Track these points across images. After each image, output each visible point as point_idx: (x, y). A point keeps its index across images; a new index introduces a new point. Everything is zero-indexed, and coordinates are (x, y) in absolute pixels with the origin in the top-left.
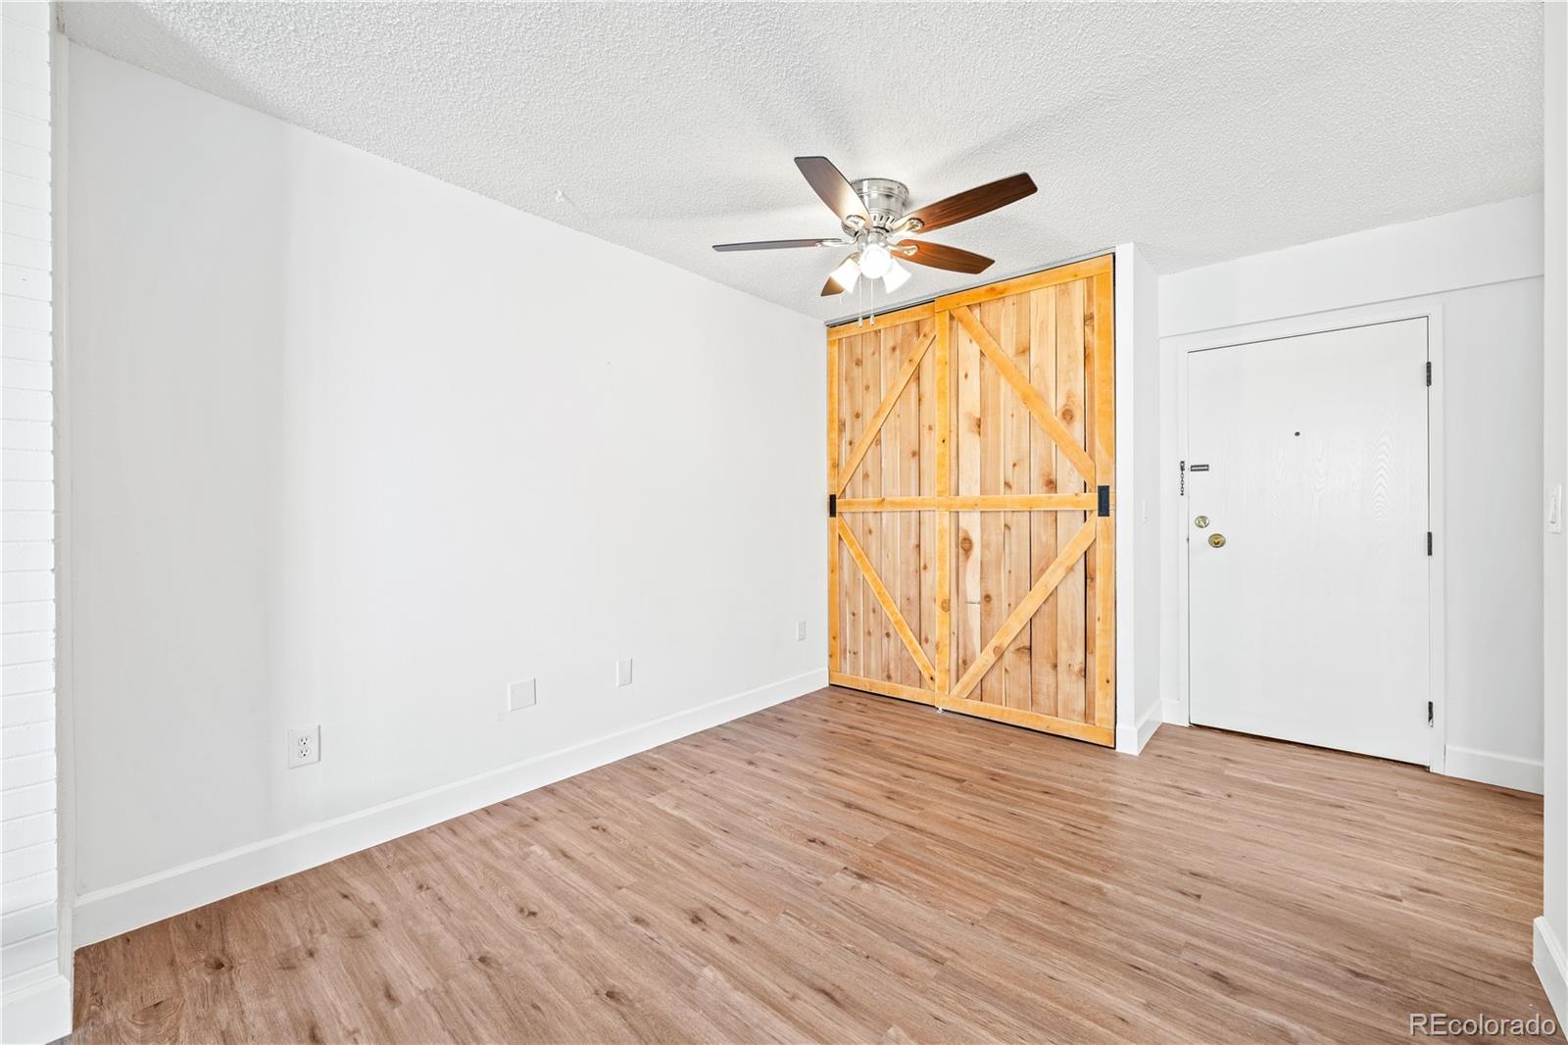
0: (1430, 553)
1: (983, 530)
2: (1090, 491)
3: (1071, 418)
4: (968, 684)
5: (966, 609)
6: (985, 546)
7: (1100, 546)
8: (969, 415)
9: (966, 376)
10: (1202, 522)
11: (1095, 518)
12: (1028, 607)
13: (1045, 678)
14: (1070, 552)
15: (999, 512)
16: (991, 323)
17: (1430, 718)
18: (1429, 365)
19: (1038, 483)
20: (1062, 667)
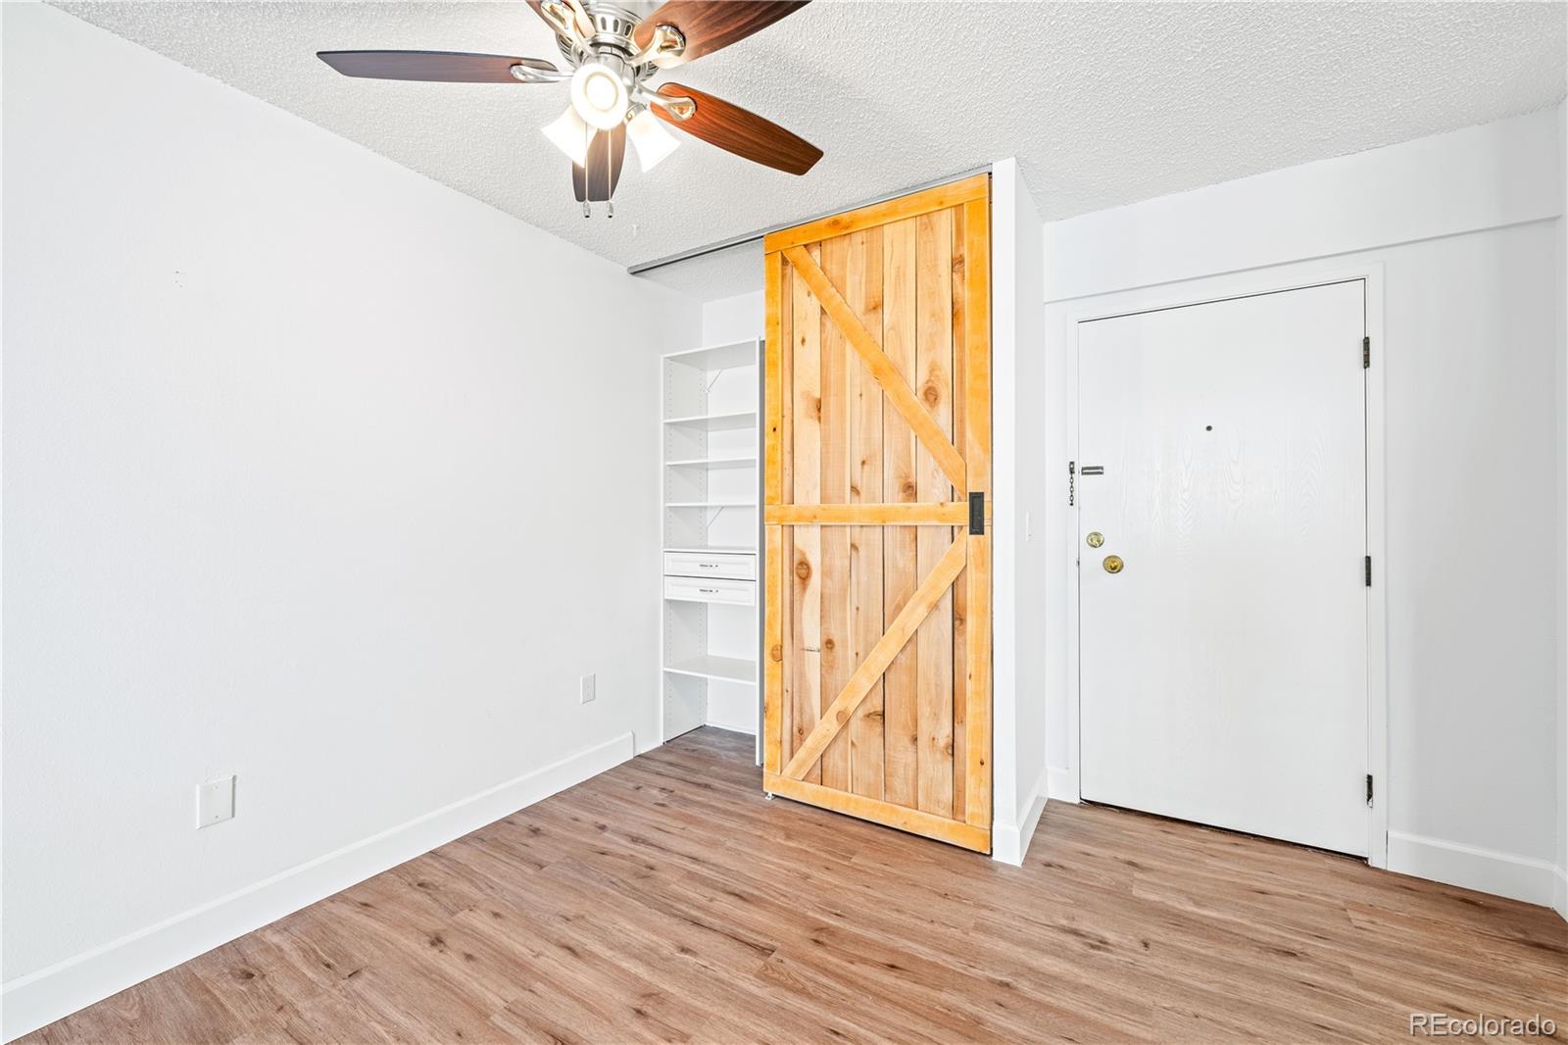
0: (1368, 583)
1: (824, 551)
2: (960, 500)
3: (936, 399)
4: (804, 762)
5: (802, 658)
6: (826, 573)
7: (972, 576)
8: (806, 395)
9: (803, 341)
10: (1096, 540)
11: (965, 537)
12: (880, 659)
13: (903, 755)
14: (935, 583)
15: (845, 526)
16: (833, 268)
17: (1370, 796)
18: (1366, 342)
19: (893, 487)
20: (923, 741)
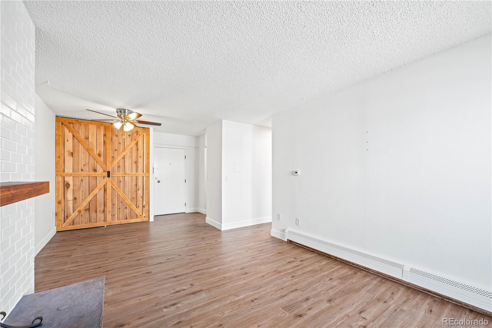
1: (73, 181)
2: (105, 172)
3: (100, 156)
4: (69, 222)
5: (67, 203)
6: (74, 185)
8: (68, 151)
9: (68, 141)
11: (107, 178)
12: (89, 199)
13: (93, 215)
14: (101, 184)
15: (79, 177)
16: (76, 128)
19: (91, 169)
20: (98, 212)
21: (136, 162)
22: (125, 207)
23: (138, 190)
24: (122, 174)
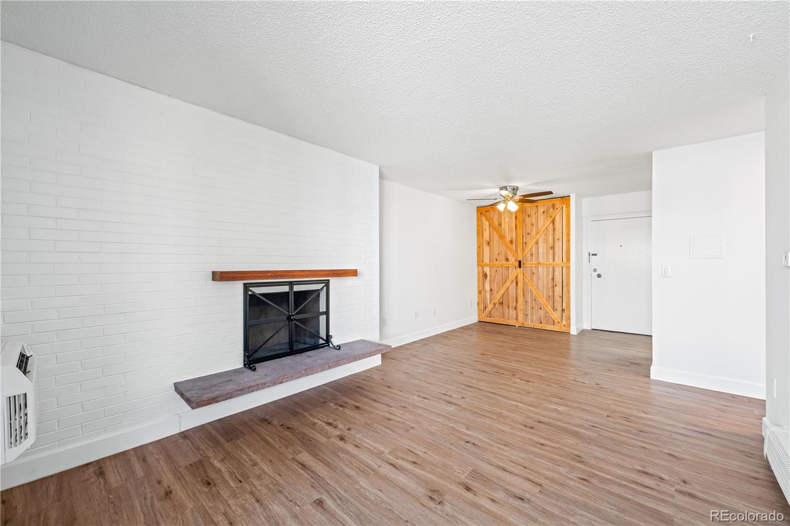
1: (490, 272)
2: (517, 261)
3: (512, 243)
5: (486, 293)
6: (490, 276)
8: (486, 241)
9: (485, 230)
11: (518, 269)
12: (502, 292)
13: (506, 311)
14: (512, 277)
15: (494, 267)
16: (492, 216)
19: (504, 259)
20: (510, 307)
21: (553, 248)
22: (539, 307)
23: (556, 286)
24: (535, 264)
